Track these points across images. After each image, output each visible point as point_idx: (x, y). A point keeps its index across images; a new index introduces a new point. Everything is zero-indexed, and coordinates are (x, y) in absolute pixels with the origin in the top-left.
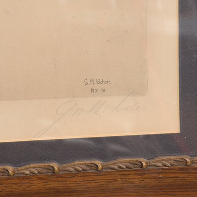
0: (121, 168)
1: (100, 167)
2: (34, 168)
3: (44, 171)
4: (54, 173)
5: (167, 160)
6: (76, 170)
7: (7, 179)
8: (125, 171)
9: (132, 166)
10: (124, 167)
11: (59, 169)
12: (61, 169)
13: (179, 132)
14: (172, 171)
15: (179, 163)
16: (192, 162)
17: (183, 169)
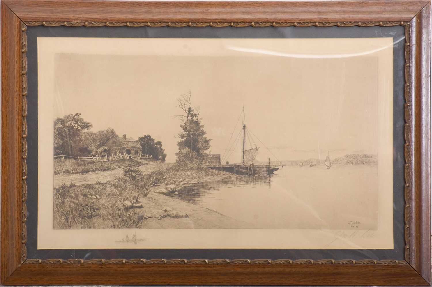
0: (365, 264)
1: (354, 262)
2: (323, 261)
3: (328, 263)
4: (332, 264)
5: (388, 261)
6: (343, 263)
7: (311, 265)
8: (366, 265)
9: (370, 263)
10: (366, 263)
11: (335, 262)
12: (336, 262)
13: (393, 249)
14: (389, 266)
15: (393, 263)
16: (399, 263)
17: (394, 266)
